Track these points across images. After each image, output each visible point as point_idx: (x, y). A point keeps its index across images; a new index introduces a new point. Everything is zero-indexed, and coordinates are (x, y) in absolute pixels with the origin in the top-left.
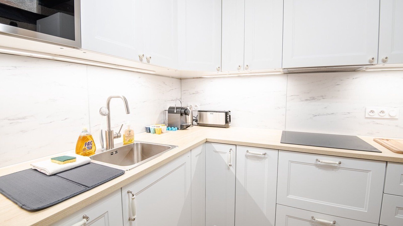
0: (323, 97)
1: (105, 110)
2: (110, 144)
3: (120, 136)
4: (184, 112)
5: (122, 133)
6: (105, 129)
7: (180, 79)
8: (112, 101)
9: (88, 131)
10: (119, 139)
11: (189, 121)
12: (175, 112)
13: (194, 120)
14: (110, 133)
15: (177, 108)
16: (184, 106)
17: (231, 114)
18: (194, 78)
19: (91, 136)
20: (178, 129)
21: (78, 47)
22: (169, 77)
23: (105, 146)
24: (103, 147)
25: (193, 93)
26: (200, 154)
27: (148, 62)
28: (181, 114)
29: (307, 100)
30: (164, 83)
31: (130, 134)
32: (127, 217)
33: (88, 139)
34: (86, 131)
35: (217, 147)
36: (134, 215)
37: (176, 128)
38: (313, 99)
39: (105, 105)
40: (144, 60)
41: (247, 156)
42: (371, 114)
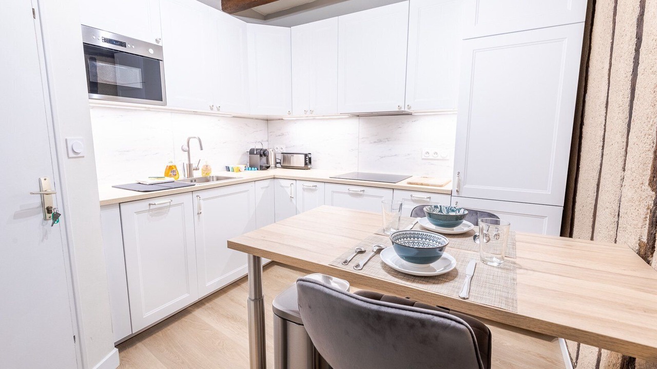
0: (388, 139)
1: (186, 148)
2: (190, 174)
3: (199, 169)
4: (264, 154)
5: (201, 167)
6: (187, 162)
7: (265, 120)
8: (191, 140)
9: (174, 162)
10: (197, 171)
11: (272, 163)
12: (255, 153)
13: (278, 163)
14: (190, 165)
15: (257, 150)
16: (265, 148)
17: (312, 156)
18: (279, 119)
19: (175, 166)
20: (258, 170)
21: (165, 105)
22: (252, 119)
23: (186, 176)
24: (185, 176)
25: (279, 135)
26: (267, 187)
27: (219, 110)
28: (261, 156)
29: (375, 142)
30: (246, 125)
31: (207, 168)
32: (196, 212)
33: (173, 169)
34: (172, 162)
35: (283, 182)
36: (200, 210)
37: (256, 168)
38: (380, 141)
39: (186, 144)
40: (215, 108)
41: (304, 189)
42: (427, 155)
